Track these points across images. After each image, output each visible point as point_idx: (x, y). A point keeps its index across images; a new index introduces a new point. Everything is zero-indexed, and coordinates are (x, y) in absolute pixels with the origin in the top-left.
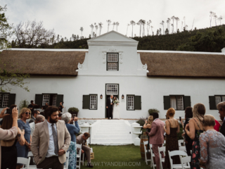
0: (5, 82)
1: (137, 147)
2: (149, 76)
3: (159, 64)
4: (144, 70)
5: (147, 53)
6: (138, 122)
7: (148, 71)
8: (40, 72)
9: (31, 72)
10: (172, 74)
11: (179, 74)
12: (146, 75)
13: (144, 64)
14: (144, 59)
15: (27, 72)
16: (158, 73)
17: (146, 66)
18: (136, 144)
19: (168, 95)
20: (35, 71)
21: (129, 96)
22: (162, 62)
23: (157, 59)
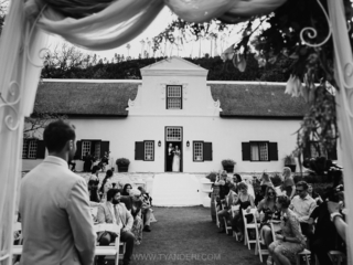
0: (37, 126)
1: (207, 208)
2: (223, 116)
3: (235, 100)
4: (216, 108)
5: (219, 85)
6: (208, 177)
7: (221, 110)
8: (77, 111)
9: (66, 111)
10: (253, 113)
11: (262, 114)
12: (218, 114)
13: (216, 100)
14: (216, 94)
15: (60, 111)
16: (235, 112)
17: (218, 103)
18: (205, 205)
19: (248, 141)
20: (72, 110)
21: (196, 144)
22: (240, 97)
23: (234, 93)
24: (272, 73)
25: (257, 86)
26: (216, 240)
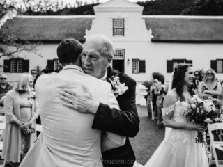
0: (20, 49)
1: (143, 107)
2: (153, 41)
3: (162, 30)
4: (149, 35)
6: (143, 84)
7: (152, 37)
8: (50, 39)
9: (41, 38)
10: (175, 39)
11: (182, 39)
12: (150, 40)
13: (148, 29)
14: (148, 25)
15: (38, 38)
16: (162, 38)
17: (150, 31)
18: (142, 104)
19: (171, 59)
20: (45, 38)
21: (134, 60)
22: (166, 27)
23: (161, 24)
24: (189, 10)
25: (179, 19)
26: (154, 133)
